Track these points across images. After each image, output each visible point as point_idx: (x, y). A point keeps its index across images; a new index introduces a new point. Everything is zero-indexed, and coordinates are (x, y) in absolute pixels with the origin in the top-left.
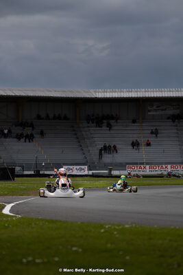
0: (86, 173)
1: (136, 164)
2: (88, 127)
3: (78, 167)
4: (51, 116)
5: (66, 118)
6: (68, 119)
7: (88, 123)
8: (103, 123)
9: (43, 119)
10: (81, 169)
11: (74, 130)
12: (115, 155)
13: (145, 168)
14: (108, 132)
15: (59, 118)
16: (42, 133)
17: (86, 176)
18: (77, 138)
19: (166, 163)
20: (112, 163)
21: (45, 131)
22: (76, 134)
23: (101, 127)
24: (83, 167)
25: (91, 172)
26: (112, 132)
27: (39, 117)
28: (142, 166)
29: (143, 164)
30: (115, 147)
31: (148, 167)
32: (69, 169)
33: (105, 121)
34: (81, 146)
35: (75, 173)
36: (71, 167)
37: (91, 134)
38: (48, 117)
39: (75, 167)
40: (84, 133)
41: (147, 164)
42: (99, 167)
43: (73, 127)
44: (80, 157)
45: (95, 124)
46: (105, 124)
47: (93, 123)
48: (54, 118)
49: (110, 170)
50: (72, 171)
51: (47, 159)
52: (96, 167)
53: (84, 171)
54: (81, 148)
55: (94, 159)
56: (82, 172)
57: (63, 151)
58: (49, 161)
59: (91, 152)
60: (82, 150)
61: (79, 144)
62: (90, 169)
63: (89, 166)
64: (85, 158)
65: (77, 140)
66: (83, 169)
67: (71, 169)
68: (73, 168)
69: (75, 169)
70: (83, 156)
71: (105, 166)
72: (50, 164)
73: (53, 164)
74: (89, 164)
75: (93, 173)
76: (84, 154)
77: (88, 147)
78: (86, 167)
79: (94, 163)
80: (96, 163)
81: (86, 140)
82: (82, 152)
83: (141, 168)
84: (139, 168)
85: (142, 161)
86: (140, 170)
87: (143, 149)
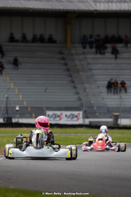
0: (80, 122)
2: (84, 53)
3: (68, 113)
4: (29, 37)
5: (51, 40)
6: (55, 42)
7: (84, 48)
8: (106, 48)
9: (17, 41)
10: (73, 116)
11: (64, 59)
12: (124, 95)
14: (113, 61)
15: (42, 40)
16: (16, 63)
17: (80, 126)
18: (68, 70)
20: (118, 108)
21: (20, 60)
22: (66, 64)
23: (104, 54)
24: (76, 113)
25: (87, 121)
26: (119, 61)
27: (12, 39)
32: (56, 116)
33: (109, 45)
34: (73, 82)
35: (63, 121)
36: (58, 113)
37: (88, 64)
38: (24, 39)
39: (65, 113)
40: (77, 62)
42: (100, 113)
43: (61, 53)
44: (70, 97)
45: (94, 50)
46: (109, 50)
47: (91, 47)
48: (34, 40)
49: (116, 118)
50: (60, 119)
51: (23, 101)
52: (95, 113)
53: (78, 120)
54: (72, 85)
55: (92, 102)
56: (75, 121)
57: (46, 89)
58: (25, 103)
59: (88, 90)
60: (75, 88)
61: (70, 79)
62: (86, 116)
63: (85, 112)
64: (80, 100)
65: (68, 73)
66: (76, 116)
67: (59, 116)
68: (62, 114)
69: (63, 116)
70: (76, 97)
71: (108, 112)
72: (27, 108)
73: (32, 108)
74: (84, 109)
75: (90, 122)
76: (77, 93)
77: (83, 83)
78: (81, 113)
79: (92, 107)
80: (95, 108)
81: (81, 73)
82: (74, 91)
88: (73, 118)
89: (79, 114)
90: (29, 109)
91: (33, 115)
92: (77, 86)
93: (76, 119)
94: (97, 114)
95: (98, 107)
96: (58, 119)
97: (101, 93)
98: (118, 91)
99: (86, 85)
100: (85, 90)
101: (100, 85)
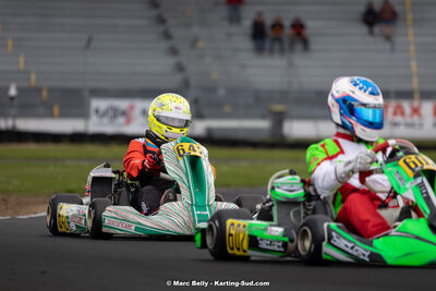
12: (300, 59)
13: (416, 111)
25: (200, 127)
28: (406, 106)
29: (407, 95)
30: (298, 27)
31: (427, 108)
32: (115, 113)
34: (162, 21)
35: (137, 127)
36: (123, 104)
39: (139, 104)
41: (426, 96)
42: (235, 106)
44: (158, 63)
49: (279, 119)
50: (128, 121)
51: (28, 73)
52: (222, 105)
54: (161, 28)
55: (214, 76)
57: (90, 40)
58: (33, 77)
59: (201, 44)
60: (167, 36)
61: (153, 13)
62: (198, 114)
63: (196, 102)
64: (180, 68)
67: (124, 113)
68: (132, 108)
69: (137, 112)
70: (171, 61)
71: (258, 102)
72: (39, 90)
73: (51, 90)
74: (192, 93)
75: (209, 130)
76: (174, 51)
77: (189, 25)
79: (212, 90)
80: (221, 92)
82: (165, 45)
83: (403, 114)
84: (395, 114)
85: (403, 86)
86: (399, 119)
87: (408, 36)
90: (45, 93)
91: (56, 110)
92: (175, 32)
94: (227, 109)
95: (231, 91)
96: (121, 120)
97: (236, 50)
98: (286, 46)
99: (196, 30)
100: (194, 42)
101: (234, 29)
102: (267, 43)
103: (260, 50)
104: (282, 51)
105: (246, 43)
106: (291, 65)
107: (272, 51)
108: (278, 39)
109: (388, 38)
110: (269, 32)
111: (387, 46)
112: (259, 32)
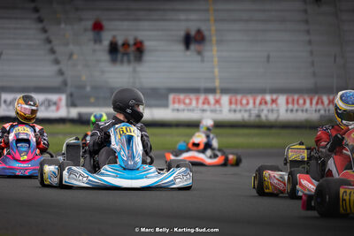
1: (196, 91)
10: (49, 103)
11: (33, 1)
13: (217, 102)
17: (62, 121)
18: (40, 20)
19: (273, 91)
22: (36, 10)
24: (54, 97)
25: (74, 113)
28: (211, 98)
29: (212, 91)
31: (225, 99)
34: (49, 41)
41: (224, 91)
42: (97, 98)
44: (45, 70)
52: (89, 97)
53: (58, 109)
54: (48, 46)
55: (84, 78)
56: (53, 111)
57: (1, 54)
59: (75, 57)
60: (53, 51)
61: (43, 36)
62: (72, 103)
63: (71, 95)
64: (61, 73)
65: (40, 26)
66: (55, 104)
70: (55, 68)
74: (69, 90)
75: (80, 114)
76: (57, 62)
77: (67, 44)
78: (64, 97)
79: (82, 87)
80: (88, 89)
81: (63, 26)
82: (52, 57)
83: (209, 103)
84: (204, 103)
85: (209, 85)
86: (206, 107)
87: (213, 52)
88: (49, 105)
89: (60, 100)
92: (56, 48)
93: (53, 108)
94: (92, 100)
95: (95, 88)
97: (98, 61)
99: (71, 47)
100: (71, 55)
101: (97, 47)
102: (119, 56)
103: (114, 61)
104: (129, 62)
105: (106, 57)
106: (134, 71)
107: (122, 62)
108: (126, 54)
109: (199, 53)
110: (121, 49)
111: (199, 58)
112: (113, 49)
